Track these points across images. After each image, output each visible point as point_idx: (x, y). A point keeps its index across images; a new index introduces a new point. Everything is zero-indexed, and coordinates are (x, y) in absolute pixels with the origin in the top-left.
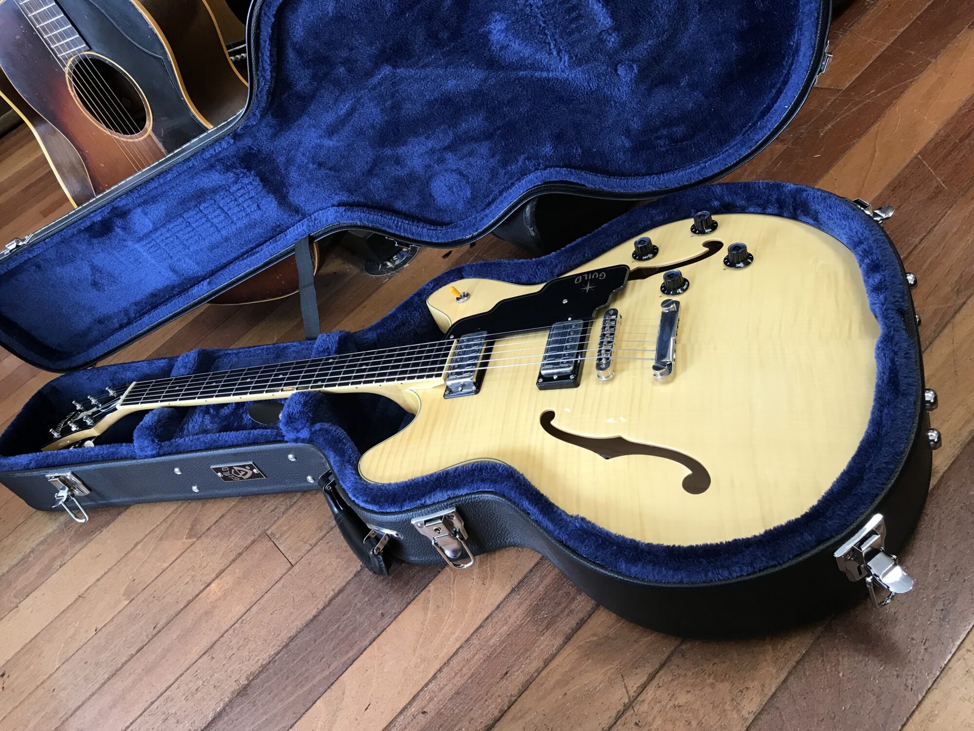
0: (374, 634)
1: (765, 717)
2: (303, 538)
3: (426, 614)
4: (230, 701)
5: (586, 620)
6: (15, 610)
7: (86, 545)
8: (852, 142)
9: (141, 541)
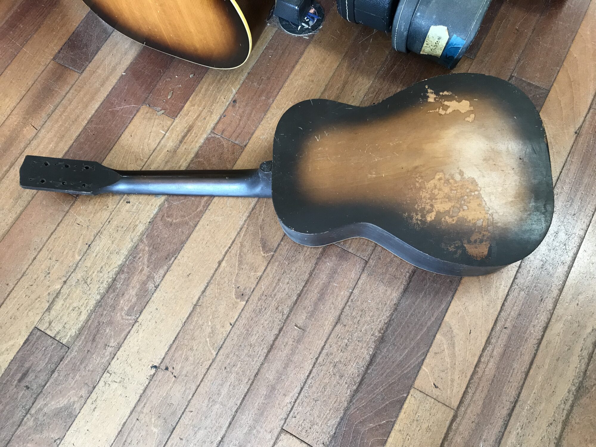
0: (452, 293)
6: (137, 324)
9: (222, 260)
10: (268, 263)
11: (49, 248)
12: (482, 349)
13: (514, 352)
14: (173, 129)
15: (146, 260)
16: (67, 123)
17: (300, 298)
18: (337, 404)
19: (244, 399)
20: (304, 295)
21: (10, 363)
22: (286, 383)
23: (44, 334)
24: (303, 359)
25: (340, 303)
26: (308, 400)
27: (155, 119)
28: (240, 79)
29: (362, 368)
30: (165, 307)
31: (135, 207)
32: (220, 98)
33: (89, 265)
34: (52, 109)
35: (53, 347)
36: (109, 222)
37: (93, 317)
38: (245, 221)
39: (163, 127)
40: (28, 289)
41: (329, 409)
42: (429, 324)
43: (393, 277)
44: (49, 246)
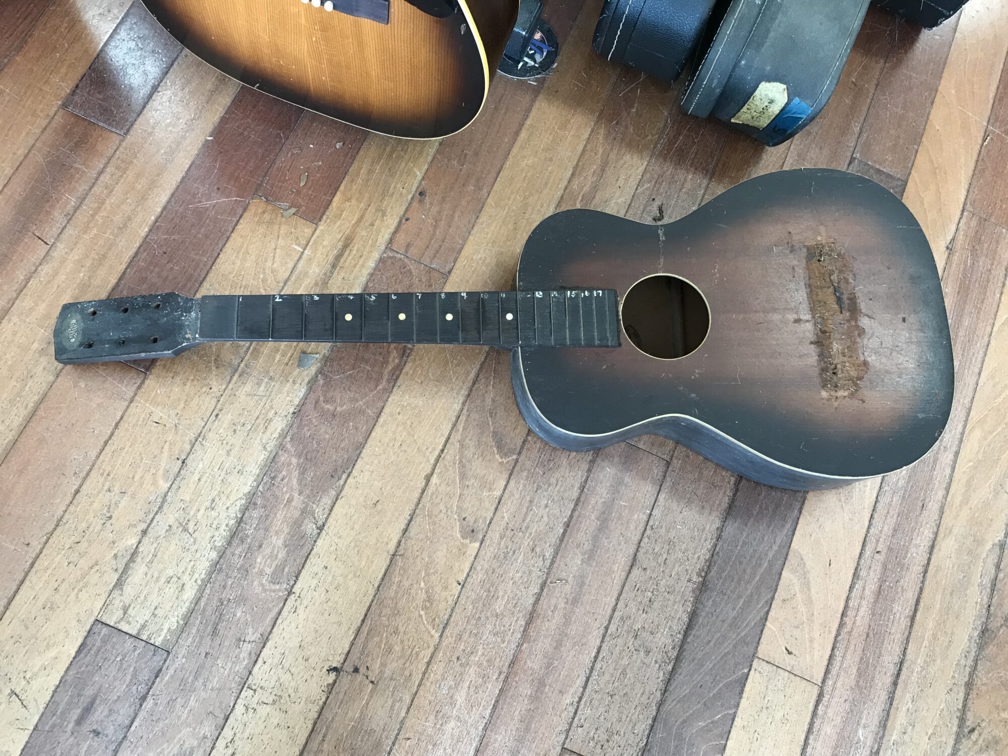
4: (696, 599)
6: (292, 597)
9: (432, 474)
10: (510, 475)
11: (104, 470)
12: (848, 587)
13: (892, 588)
14: (316, 242)
15: (295, 481)
16: (109, 231)
17: (569, 529)
18: (645, 697)
20: (576, 523)
21: (55, 692)
22: (562, 673)
23: (116, 631)
24: (584, 631)
25: (634, 533)
26: (600, 696)
27: (280, 224)
28: (428, 154)
29: (678, 636)
30: (340, 563)
31: (262, 388)
32: (395, 188)
33: (187, 497)
34: (73, 204)
35: (136, 653)
36: (217, 415)
37: (208, 591)
38: (464, 404)
39: (297, 238)
40: (71, 550)
41: (634, 707)
42: (770, 555)
43: (711, 485)
44: (103, 467)
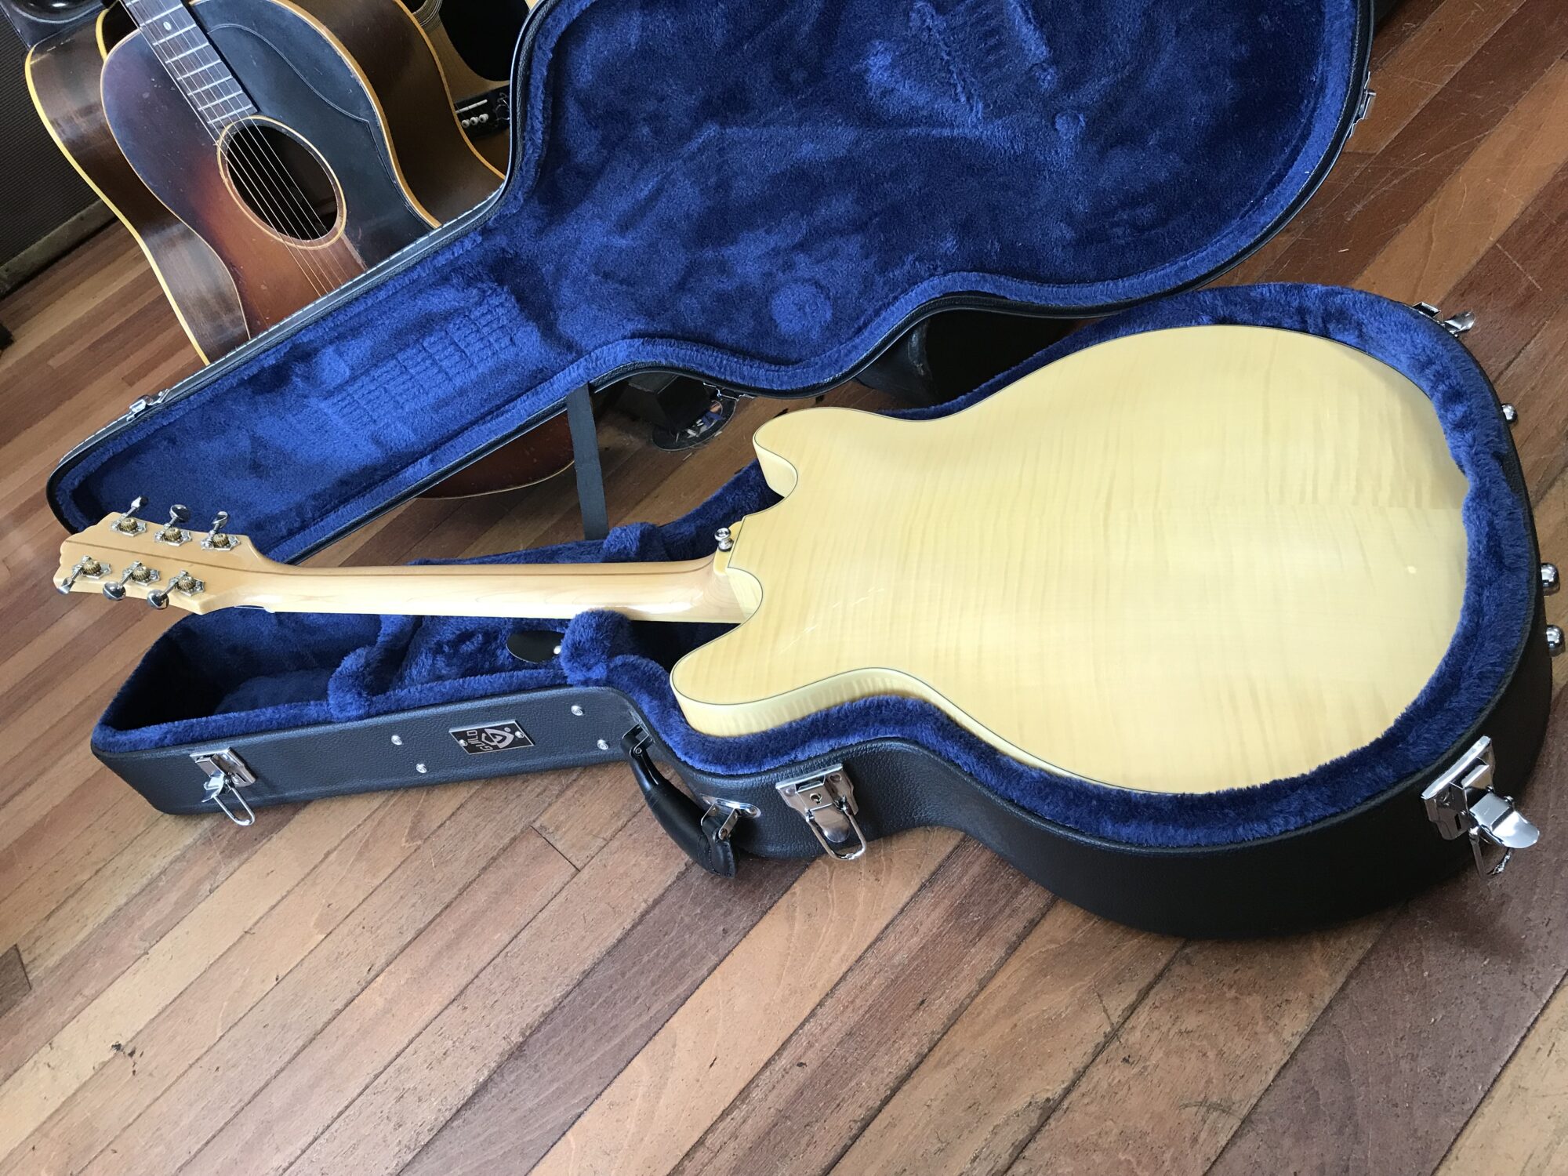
0: (714, 959)
1: (1317, 1040)
2: (592, 831)
3: (792, 927)
4: (499, 1067)
5: (1039, 922)
6: (143, 959)
7: (247, 859)
8: (1396, 229)
9: (335, 849)
10: (403, 862)
12: (719, 1112)
13: (794, 1133)
15: (226, 839)
19: (208, 1143)
20: (429, 933)
23: (18, 959)
24: (352, 1072)
25: (483, 957)
29: (447, 1113)
30: (201, 931)
35: (14, 983)
37: (95, 936)
40: (48, 877)
42: (631, 1029)
43: (611, 909)
